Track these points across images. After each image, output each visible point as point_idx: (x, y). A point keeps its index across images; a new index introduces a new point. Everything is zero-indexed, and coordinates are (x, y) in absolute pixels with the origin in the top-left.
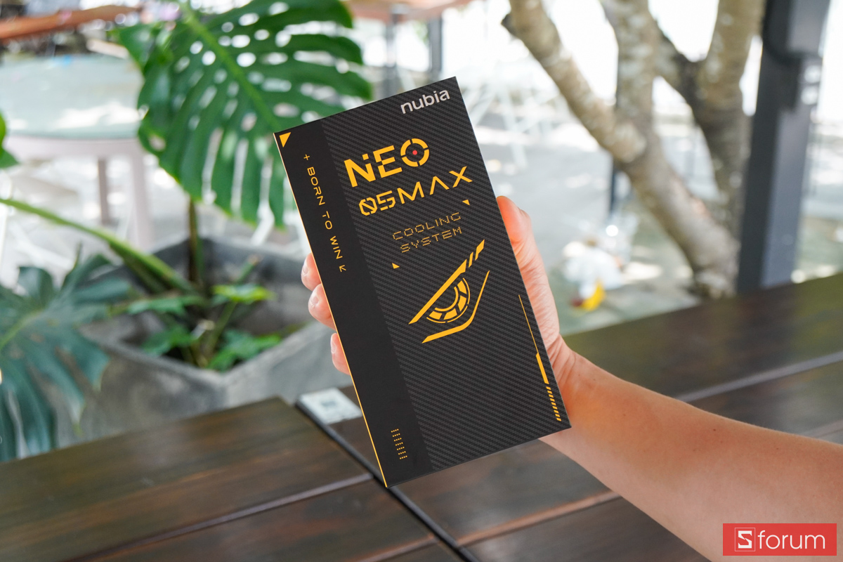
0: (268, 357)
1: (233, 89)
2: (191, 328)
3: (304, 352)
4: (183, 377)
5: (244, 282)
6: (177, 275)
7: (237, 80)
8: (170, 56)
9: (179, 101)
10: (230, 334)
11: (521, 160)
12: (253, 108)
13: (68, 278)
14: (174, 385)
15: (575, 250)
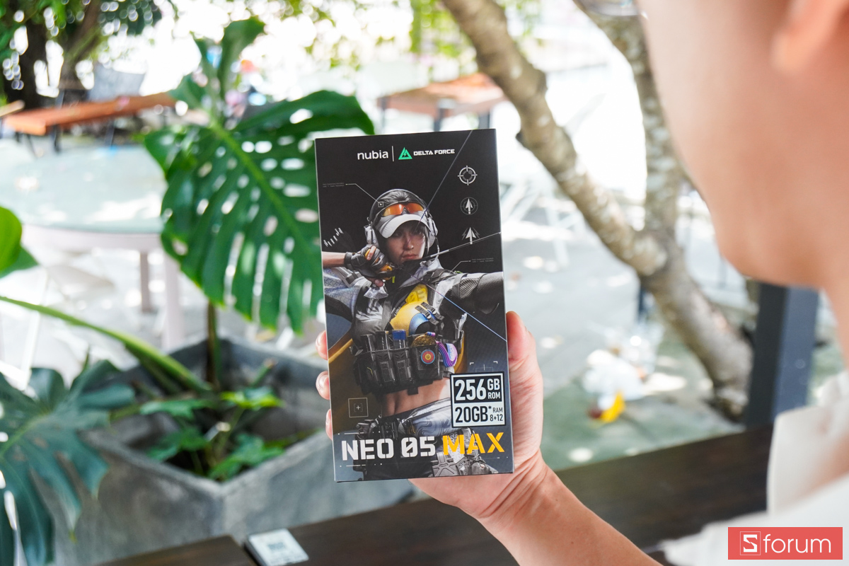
0: (268, 468)
1: (256, 194)
2: (204, 430)
3: (307, 461)
4: (183, 485)
5: (259, 384)
6: (194, 376)
7: (259, 185)
8: (194, 163)
9: (203, 206)
10: (242, 437)
11: (563, 257)
12: (273, 211)
13: (75, 382)
14: (174, 493)
15: (599, 358)
